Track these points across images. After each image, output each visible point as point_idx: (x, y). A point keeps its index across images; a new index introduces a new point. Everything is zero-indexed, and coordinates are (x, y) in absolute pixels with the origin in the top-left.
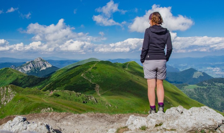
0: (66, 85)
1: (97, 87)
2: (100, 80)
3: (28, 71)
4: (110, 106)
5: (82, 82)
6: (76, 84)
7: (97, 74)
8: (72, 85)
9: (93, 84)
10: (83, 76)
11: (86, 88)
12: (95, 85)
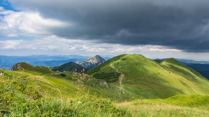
0: (95, 73)
1: (122, 76)
2: (126, 70)
3: (88, 66)
4: (124, 92)
5: (110, 71)
6: (104, 72)
7: (125, 65)
8: (100, 73)
9: (118, 74)
10: (112, 65)
11: (111, 76)
12: (120, 74)
